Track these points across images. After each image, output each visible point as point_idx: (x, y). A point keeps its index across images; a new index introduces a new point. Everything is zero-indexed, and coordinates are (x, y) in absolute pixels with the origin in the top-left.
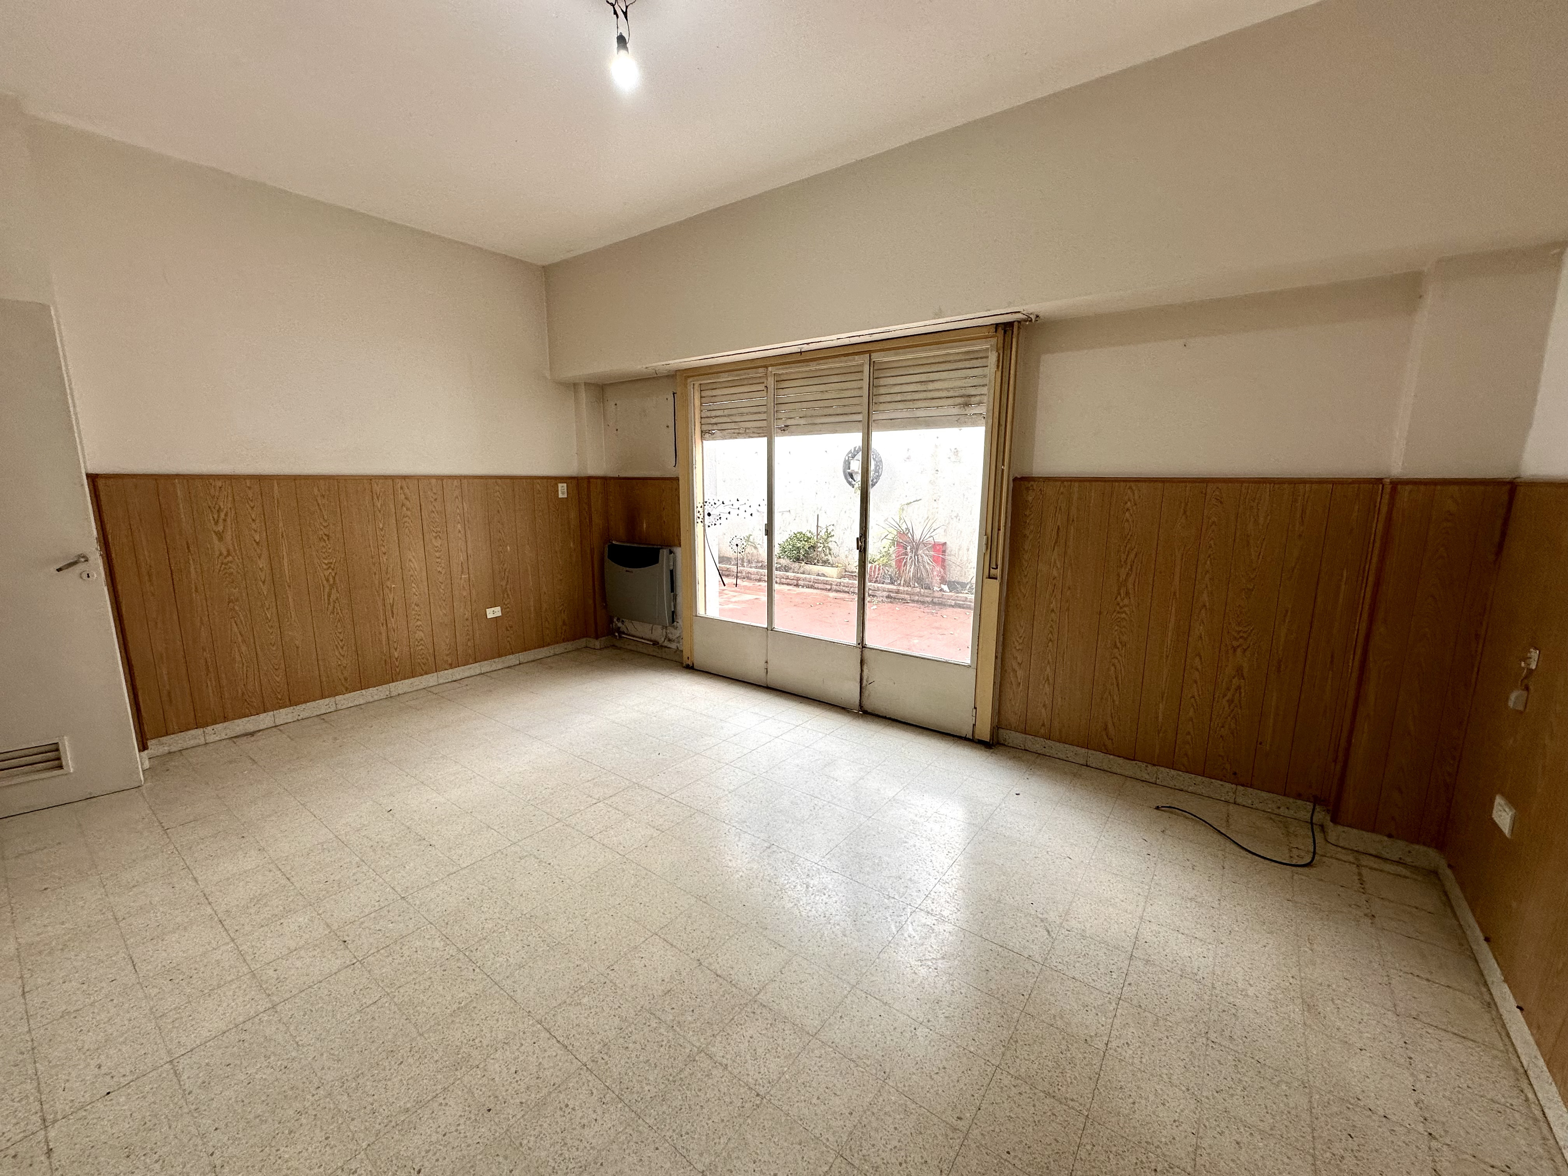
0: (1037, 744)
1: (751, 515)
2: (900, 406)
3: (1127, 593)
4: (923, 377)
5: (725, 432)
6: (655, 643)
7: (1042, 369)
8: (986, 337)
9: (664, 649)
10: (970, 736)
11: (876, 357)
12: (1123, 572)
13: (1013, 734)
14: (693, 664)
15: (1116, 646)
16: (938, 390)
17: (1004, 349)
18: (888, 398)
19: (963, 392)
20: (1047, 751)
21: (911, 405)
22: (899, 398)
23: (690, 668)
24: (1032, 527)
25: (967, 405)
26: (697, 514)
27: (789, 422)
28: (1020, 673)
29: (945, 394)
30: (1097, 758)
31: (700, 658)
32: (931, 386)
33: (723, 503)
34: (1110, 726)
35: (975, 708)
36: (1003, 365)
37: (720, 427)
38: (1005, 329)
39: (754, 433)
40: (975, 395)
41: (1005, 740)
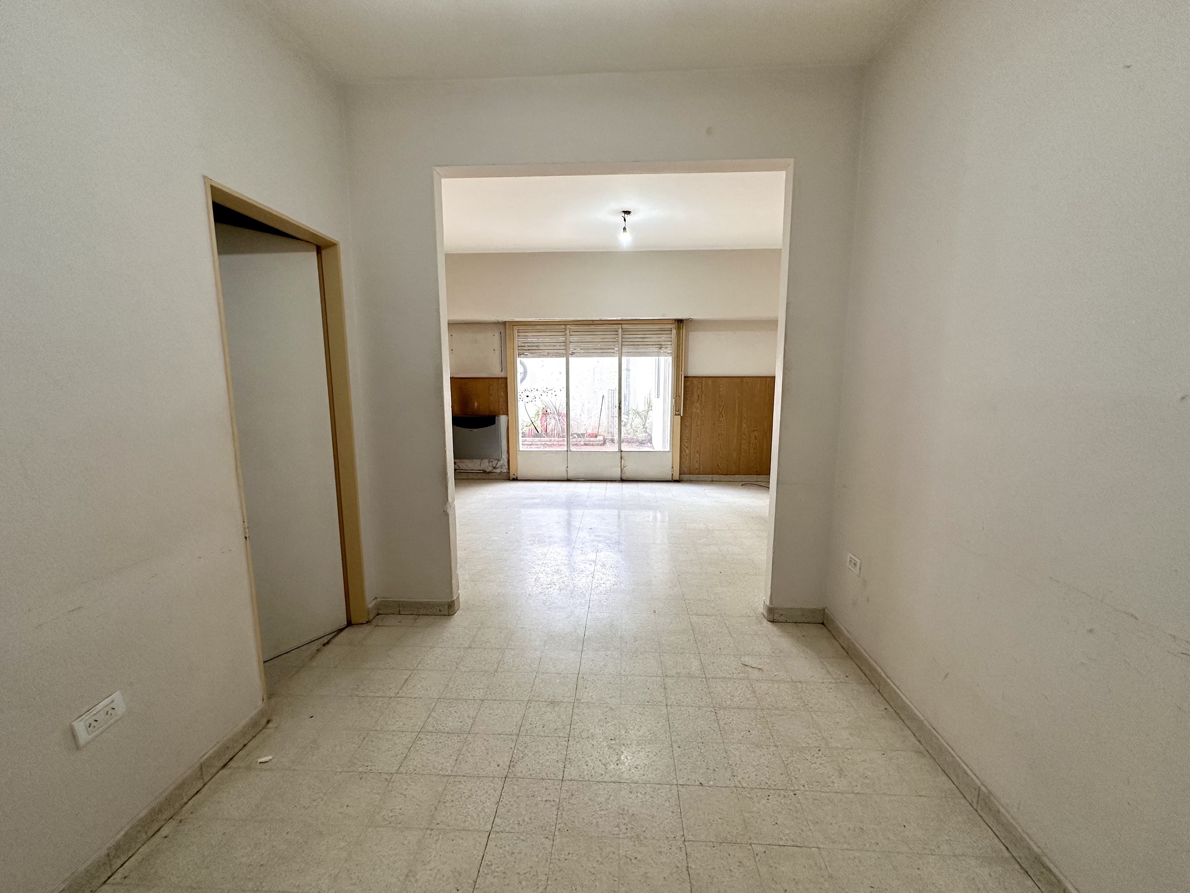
0: (693, 477)
1: (556, 395)
2: (632, 347)
3: (722, 416)
4: (643, 336)
5: (534, 354)
6: (485, 472)
7: (690, 336)
8: (671, 324)
9: (491, 474)
10: (671, 480)
11: (624, 326)
12: (721, 409)
13: (686, 476)
14: (517, 477)
15: (720, 435)
16: (649, 342)
17: (679, 329)
18: (627, 343)
19: (659, 343)
20: (698, 479)
21: (637, 347)
22: (632, 343)
23: (516, 480)
24: (689, 395)
25: (661, 348)
26: (519, 397)
27: (575, 351)
28: (687, 451)
29: (652, 343)
30: (716, 477)
31: (520, 474)
32: (645, 340)
33: (537, 390)
34: (720, 465)
35: (672, 468)
36: (678, 335)
37: (530, 351)
38: (680, 322)
39: (553, 355)
40: (665, 345)
41: (682, 479)
